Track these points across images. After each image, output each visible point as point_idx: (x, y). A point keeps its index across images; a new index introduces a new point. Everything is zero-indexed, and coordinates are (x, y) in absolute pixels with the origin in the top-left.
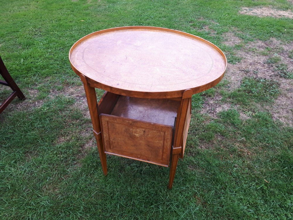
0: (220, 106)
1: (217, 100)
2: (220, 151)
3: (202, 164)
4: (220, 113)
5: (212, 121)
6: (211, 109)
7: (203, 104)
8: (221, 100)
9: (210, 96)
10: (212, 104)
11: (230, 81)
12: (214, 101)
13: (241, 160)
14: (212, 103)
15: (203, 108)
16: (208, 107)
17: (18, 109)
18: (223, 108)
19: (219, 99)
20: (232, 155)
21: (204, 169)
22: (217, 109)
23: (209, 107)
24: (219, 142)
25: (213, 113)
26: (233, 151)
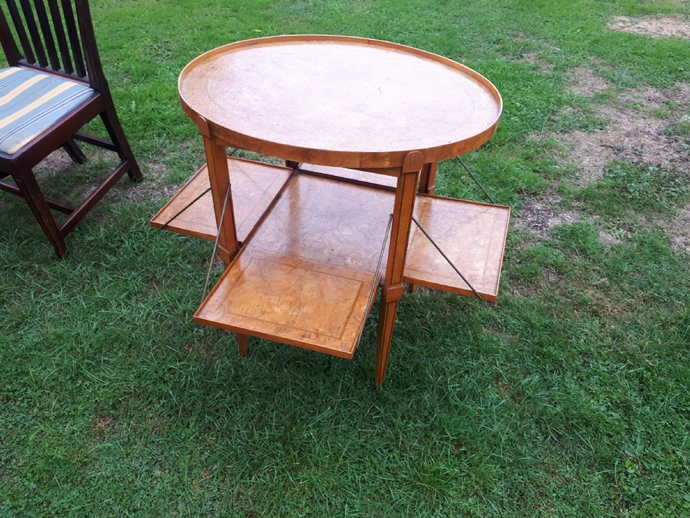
0: (556, 215)
1: (550, 203)
2: (552, 302)
3: (514, 324)
4: (556, 228)
5: (539, 243)
6: (537, 221)
7: (521, 209)
8: (560, 204)
9: (535, 194)
10: (538, 210)
11: (579, 167)
12: (544, 205)
13: (598, 322)
14: (539, 208)
15: (519, 217)
16: (529, 216)
17: (127, 198)
18: (563, 219)
19: (555, 201)
20: (577, 311)
21: (517, 333)
22: (550, 221)
23: (532, 217)
24: (552, 285)
25: (541, 229)
26: (581, 304)
